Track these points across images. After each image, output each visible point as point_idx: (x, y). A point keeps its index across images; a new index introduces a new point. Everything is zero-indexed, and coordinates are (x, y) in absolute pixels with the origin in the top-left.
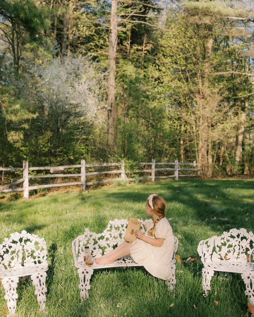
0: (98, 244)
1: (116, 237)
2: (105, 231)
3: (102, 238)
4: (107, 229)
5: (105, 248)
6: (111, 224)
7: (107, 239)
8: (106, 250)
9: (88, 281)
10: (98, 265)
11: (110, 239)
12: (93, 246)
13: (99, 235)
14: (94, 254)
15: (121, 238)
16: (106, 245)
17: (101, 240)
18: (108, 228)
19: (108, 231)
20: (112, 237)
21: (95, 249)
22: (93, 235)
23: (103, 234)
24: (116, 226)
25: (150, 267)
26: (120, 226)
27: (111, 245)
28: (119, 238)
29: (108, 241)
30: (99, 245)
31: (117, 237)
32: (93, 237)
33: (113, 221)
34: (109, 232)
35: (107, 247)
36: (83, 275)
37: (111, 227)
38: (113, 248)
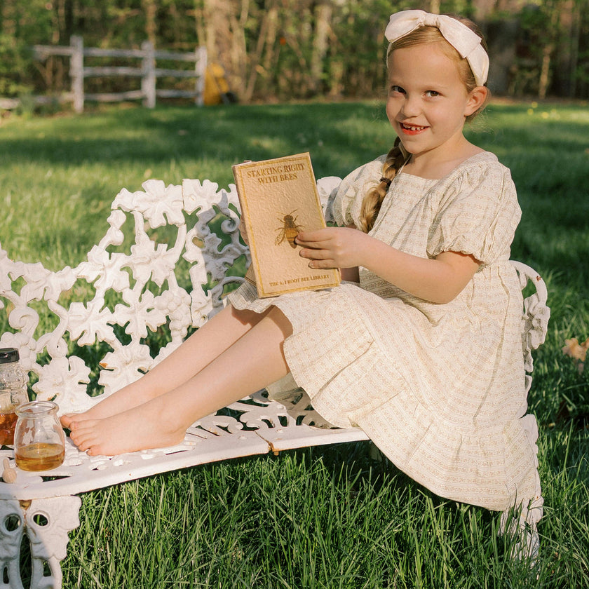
0: (60, 330)
1: (160, 283)
2: (98, 252)
3: (82, 292)
4: (105, 242)
5: (105, 348)
6: (128, 207)
7: (113, 299)
8: (108, 360)
9: (48, 572)
10: (99, 462)
11: (130, 296)
12: (32, 341)
13: (65, 278)
14: (44, 390)
15: (189, 289)
16: (109, 336)
17: (77, 307)
18: (115, 235)
19: (111, 249)
20: (139, 287)
21: (44, 359)
22: (27, 276)
23: (86, 270)
24: (157, 222)
25: (414, 445)
26: (177, 219)
27: (137, 331)
28: (176, 291)
29: (119, 307)
30: (67, 335)
31: (165, 286)
32: (28, 293)
33: (139, 194)
34: (120, 259)
35: (116, 344)
36: (16, 535)
37: (129, 228)
38: (147, 349)
